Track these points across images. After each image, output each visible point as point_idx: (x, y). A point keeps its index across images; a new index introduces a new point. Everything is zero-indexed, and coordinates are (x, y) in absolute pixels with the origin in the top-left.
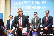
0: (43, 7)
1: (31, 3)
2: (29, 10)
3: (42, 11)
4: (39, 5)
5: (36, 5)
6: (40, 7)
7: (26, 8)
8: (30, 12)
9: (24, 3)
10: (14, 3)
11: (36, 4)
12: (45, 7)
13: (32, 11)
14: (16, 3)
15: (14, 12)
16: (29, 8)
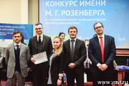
0: (100, 12)
1: (78, 3)
2: (75, 17)
4: (92, 8)
5: (88, 8)
6: (95, 12)
7: (68, 13)
8: (76, 21)
9: (64, 3)
10: (47, 3)
11: (88, 6)
12: (103, 13)
13: (80, 20)
14: (49, 4)
15: (46, 20)
16: (75, 13)
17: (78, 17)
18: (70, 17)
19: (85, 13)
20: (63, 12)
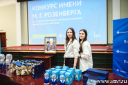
0: (77, 12)
2: (55, 18)
3: (75, 19)
4: (70, 9)
5: (66, 9)
6: (72, 12)
8: (56, 21)
9: (47, 7)
10: (33, 8)
11: (66, 7)
12: (79, 12)
13: (60, 20)
15: (33, 22)
16: (55, 14)
17: (58, 18)
18: (51, 18)
19: (63, 13)
20: (46, 14)
